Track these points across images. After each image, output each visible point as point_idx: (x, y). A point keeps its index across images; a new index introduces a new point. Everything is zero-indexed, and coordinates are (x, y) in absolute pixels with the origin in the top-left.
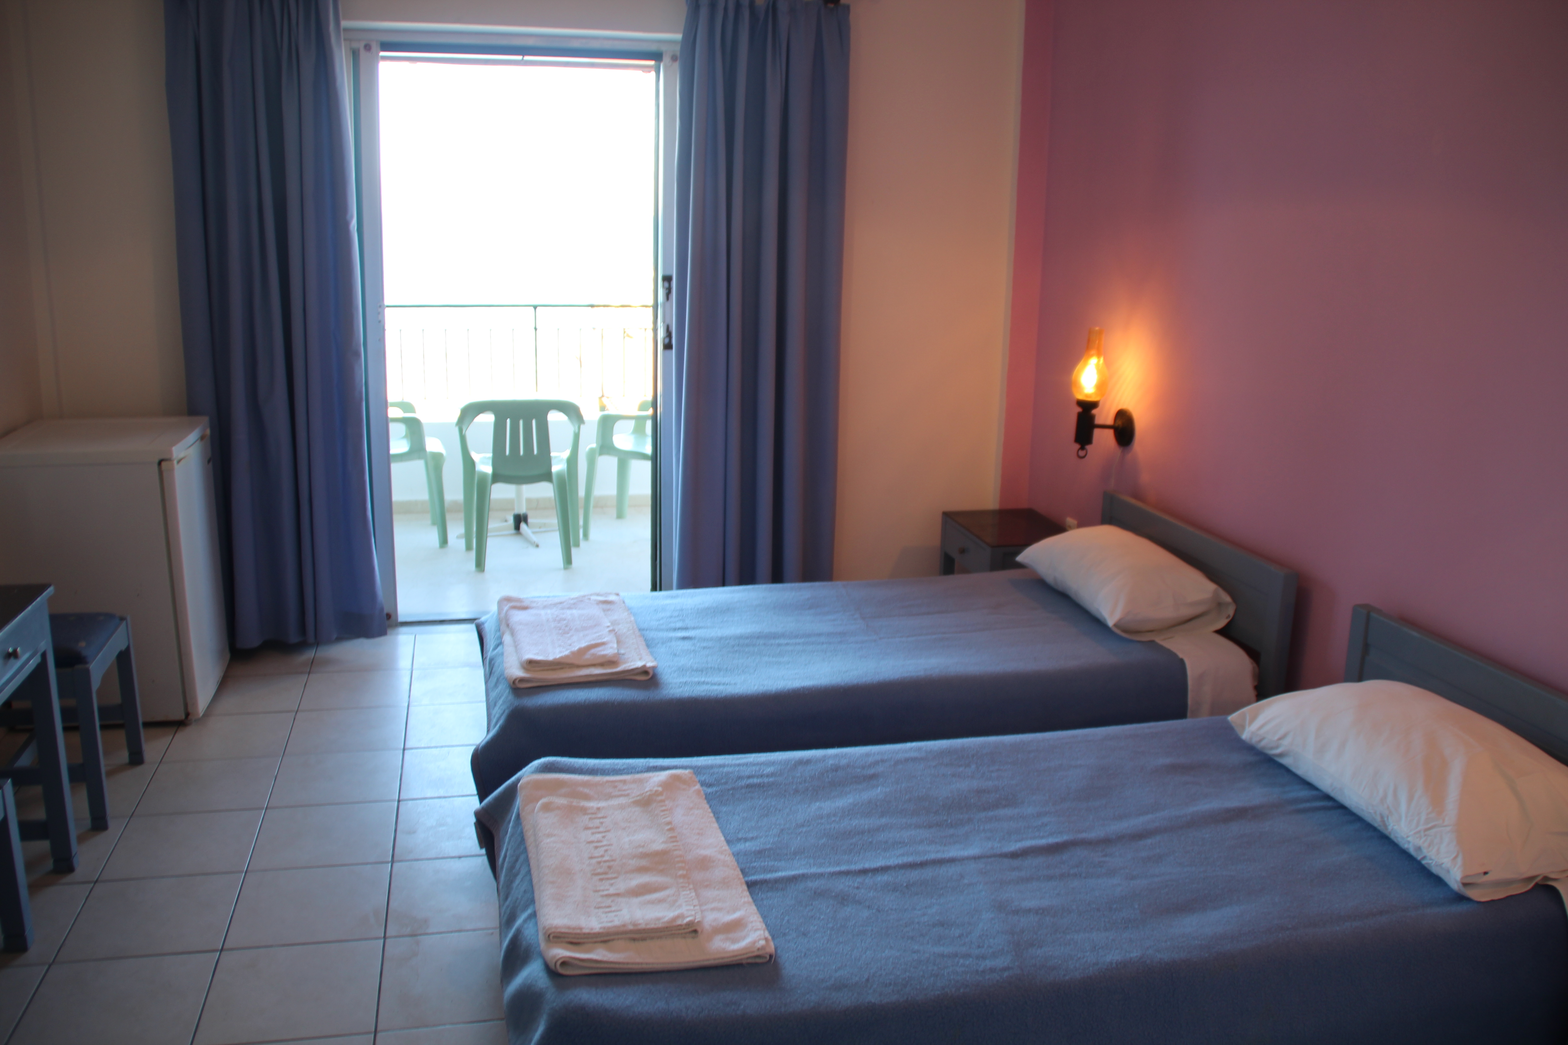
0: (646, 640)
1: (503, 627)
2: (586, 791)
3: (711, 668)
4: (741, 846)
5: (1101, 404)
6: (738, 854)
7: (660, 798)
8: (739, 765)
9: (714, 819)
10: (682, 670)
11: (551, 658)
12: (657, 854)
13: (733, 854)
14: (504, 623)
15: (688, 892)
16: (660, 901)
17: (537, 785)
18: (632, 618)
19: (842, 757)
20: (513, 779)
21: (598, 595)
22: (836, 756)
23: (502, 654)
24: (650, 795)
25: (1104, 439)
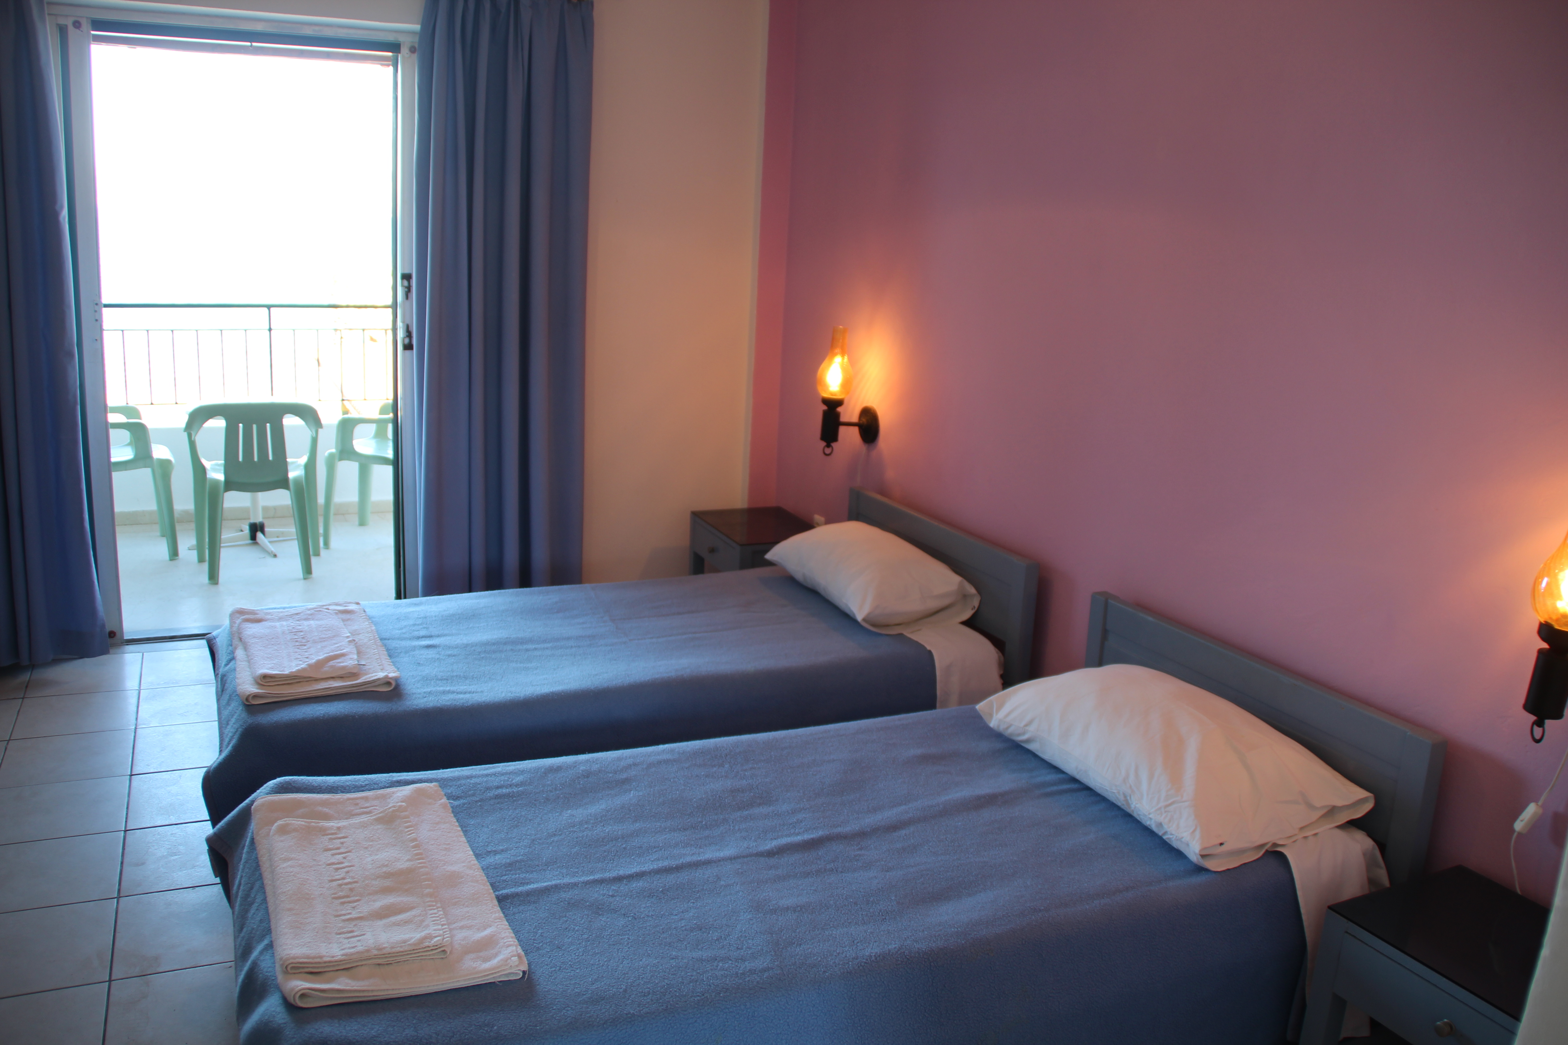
0: (388, 650)
1: (236, 642)
2: (326, 810)
3: (457, 676)
4: (491, 860)
5: (846, 402)
6: (487, 868)
7: (403, 814)
8: (487, 775)
9: (462, 834)
10: (426, 679)
11: (287, 672)
12: (401, 872)
13: (482, 867)
14: (236, 637)
15: (435, 911)
16: (406, 922)
17: (273, 807)
18: (374, 628)
19: (594, 762)
20: (247, 801)
21: (337, 604)
22: (588, 761)
23: (235, 670)
24: (394, 811)
25: (849, 436)
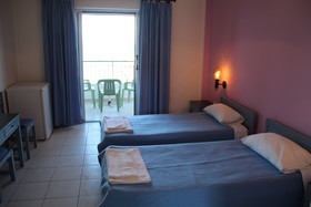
0: (131, 124)
1: (104, 122)
5: (220, 80)
7: (132, 153)
10: (138, 130)
12: (130, 163)
13: (145, 163)
15: (136, 170)
16: (130, 171)
17: (109, 151)
18: (129, 121)
20: (105, 150)
21: (123, 116)
23: (104, 127)
25: (221, 87)
